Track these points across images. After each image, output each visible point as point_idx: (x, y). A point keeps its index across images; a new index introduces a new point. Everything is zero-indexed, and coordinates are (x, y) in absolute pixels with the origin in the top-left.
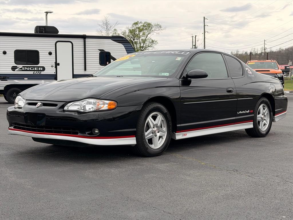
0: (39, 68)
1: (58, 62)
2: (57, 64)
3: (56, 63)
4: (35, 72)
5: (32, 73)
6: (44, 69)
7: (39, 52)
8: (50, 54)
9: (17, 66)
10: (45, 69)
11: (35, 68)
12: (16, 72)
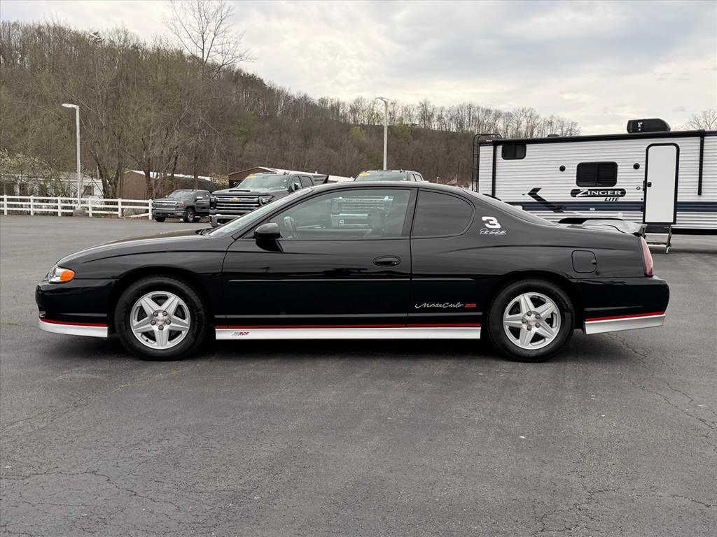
0: (616, 192)
1: (648, 181)
2: (647, 185)
3: (645, 182)
4: (609, 198)
5: (602, 199)
6: (623, 193)
7: (618, 164)
8: (636, 167)
9: (579, 190)
10: (625, 193)
11: (609, 192)
12: (578, 199)
